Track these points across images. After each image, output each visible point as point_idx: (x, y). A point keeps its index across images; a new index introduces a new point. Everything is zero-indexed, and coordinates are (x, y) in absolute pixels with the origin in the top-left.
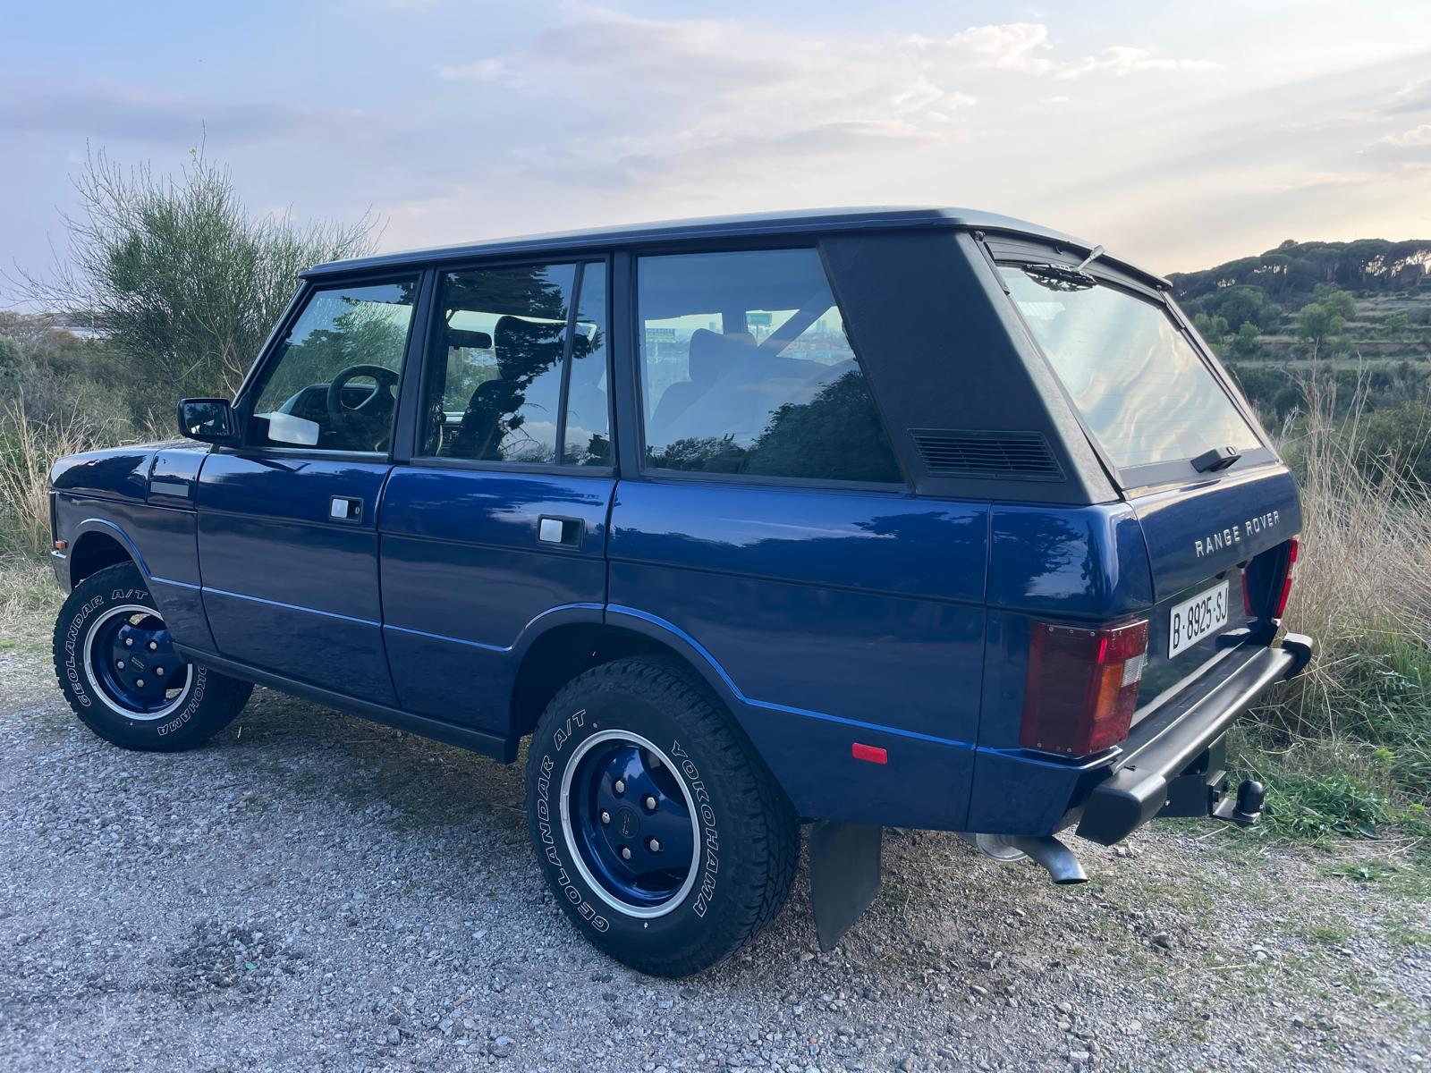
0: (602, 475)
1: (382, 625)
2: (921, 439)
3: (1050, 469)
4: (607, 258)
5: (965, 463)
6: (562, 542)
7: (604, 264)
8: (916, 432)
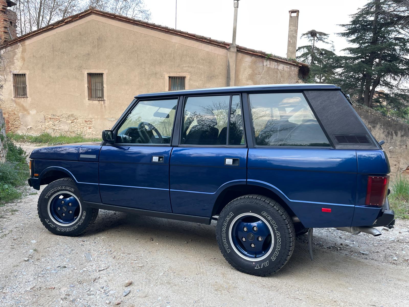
0: (243, 147)
1: (169, 190)
2: (336, 136)
3: (369, 142)
4: (240, 94)
5: (348, 141)
6: (232, 164)
7: (239, 96)
8: (334, 135)
